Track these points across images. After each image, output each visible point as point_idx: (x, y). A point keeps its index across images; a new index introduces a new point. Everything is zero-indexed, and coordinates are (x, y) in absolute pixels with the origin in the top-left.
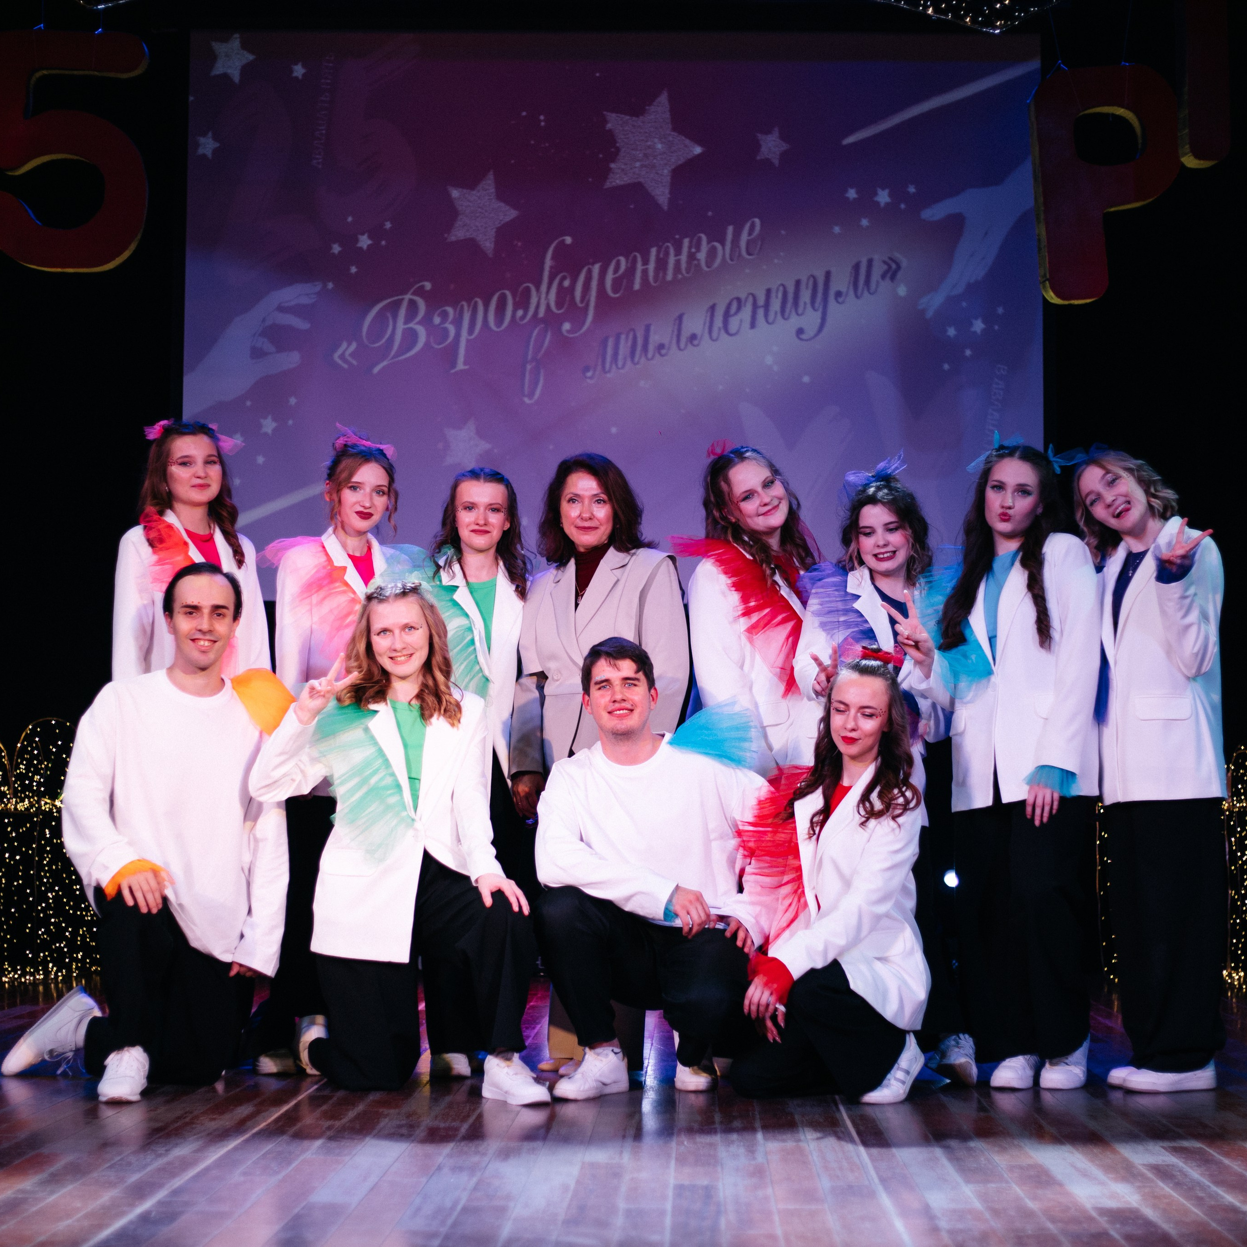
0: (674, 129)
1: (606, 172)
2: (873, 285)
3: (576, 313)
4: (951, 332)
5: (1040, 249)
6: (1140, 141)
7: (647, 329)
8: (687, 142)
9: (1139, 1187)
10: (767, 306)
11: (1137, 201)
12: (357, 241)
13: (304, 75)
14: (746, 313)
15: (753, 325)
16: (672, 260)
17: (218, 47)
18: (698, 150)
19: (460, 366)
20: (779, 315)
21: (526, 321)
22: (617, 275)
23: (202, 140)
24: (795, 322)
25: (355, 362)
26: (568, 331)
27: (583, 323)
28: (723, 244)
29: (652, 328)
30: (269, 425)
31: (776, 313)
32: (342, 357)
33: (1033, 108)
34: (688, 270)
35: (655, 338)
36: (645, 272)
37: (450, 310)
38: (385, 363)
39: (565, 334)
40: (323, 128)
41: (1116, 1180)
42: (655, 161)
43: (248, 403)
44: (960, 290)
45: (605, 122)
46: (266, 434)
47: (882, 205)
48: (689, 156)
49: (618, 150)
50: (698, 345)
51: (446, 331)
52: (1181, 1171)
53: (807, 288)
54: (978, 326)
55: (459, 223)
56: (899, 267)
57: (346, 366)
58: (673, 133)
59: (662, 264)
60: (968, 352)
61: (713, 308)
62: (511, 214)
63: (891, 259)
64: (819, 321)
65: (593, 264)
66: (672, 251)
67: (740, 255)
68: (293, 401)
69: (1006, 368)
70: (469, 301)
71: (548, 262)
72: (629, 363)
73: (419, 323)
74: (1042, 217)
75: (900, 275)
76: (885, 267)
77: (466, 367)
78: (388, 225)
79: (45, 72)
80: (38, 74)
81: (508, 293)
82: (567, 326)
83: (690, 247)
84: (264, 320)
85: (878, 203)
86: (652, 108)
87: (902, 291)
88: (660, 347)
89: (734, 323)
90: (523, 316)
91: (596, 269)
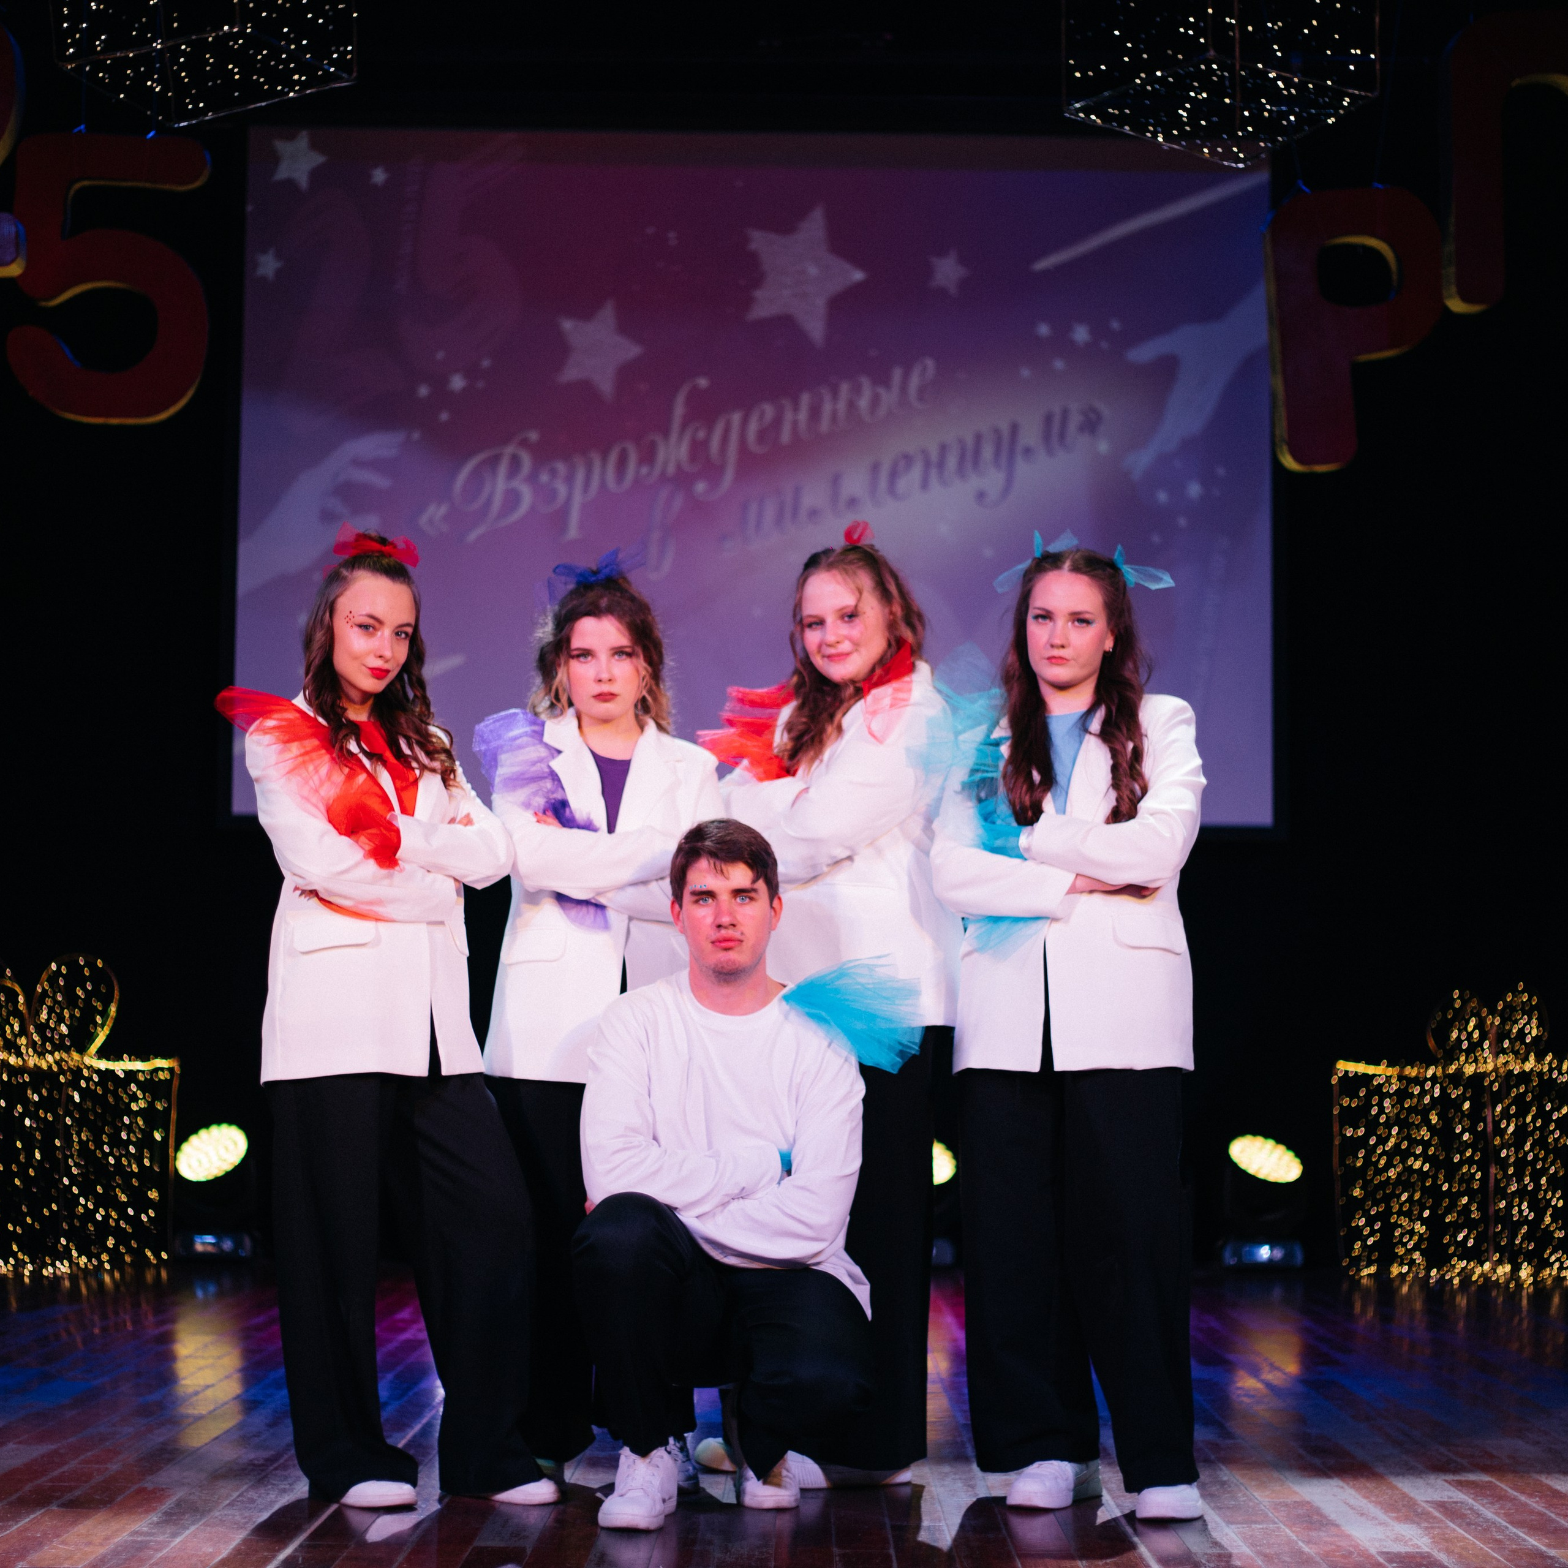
0: (831, 251)
1: (748, 301)
2: (1069, 439)
3: (712, 471)
4: (1162, 497)
5: (1275, 405)
6: (1395, 276)
7: (798, 490)
8: (847, 266)
9: (1426, 1528)
10: (941, 465)
11: (1390, 347)
12: (449, 382)
13: (385, 181)
14: (916, 472)
15: (924, 487)
16: (827, 408)
17: (282, 146)
18: (858, 276)
19: (573, 532)
20: (956, 475)
21: (651, 480)
22: (761, 426)
23: (262, 259)
24: (975, 482)
25: (445, 529)
26: (704, 493)
27: (720, 484)
28: (888, 389)
29: (804, 491)
31: (952, 472)
32: (431, 521)
33: (1268, 242)
34: (847, 421)
36: (795, 423)
37: (561, 467)
38: (481, 529)
39: (699, 496)
40: (406, 245)
41: (1398, 1519)
42: (807, 289)
44: (1173, 446)
45: (748, 241)
47: (1080, 343)
48: (849, 284)
49: (763, 274)
50: (858, 511)
51: (555, 492)
52: (1471, 1509)
53: (989, 441)
54: (1194, 490)
55: (571, 361)
56: (1099, 417)
57: (434, 532)
58: (829, 255)
59: (815, 413)
60: (1182, 522)
61: (875, 468)
62: (632, 351)
63: (1090, 409)
64: (1003, 482)
65: (732, 411)
66: (827, 398)
67: (909, 403)
69: (1228, 541)
70: (583, 454)
71: (679, 410)
72: (773, 530)
73: (525, 481)
74: (1278, 368)
75: (1101, 428)
76: (1083, 418)
77: (580, 535)
78: (486, 363)
79: (86, 183)
80: (77, 186)
81: (631, 447)
82: (700, 487)
83: (849, 394)
84: (336, 477)
85: (1075, 342)
86: (804, 225)
87: (1103, 447)
88: (814, 513)
89: (902, 484)
90: (649, 474)
91: (736, 418)
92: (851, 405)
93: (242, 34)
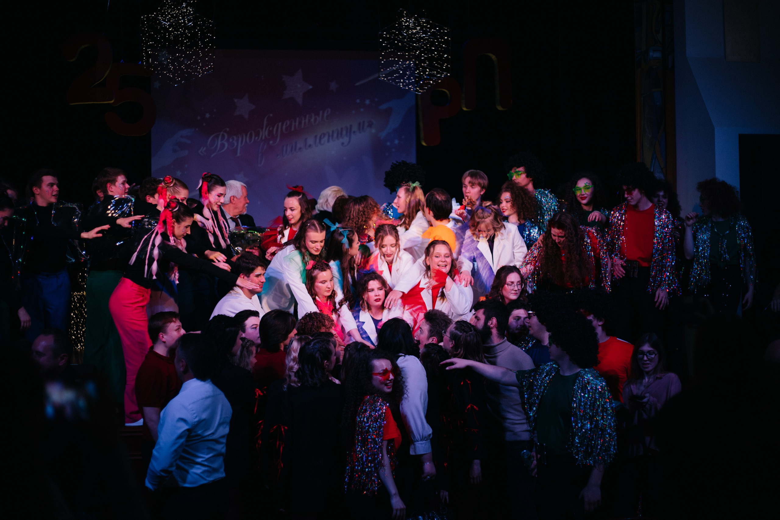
0: (303, 81)
1: (283, 94)
2: (365, 129)
3: (274, 138)
4: (388, 144)
6: (449, 98)
7: (296, 143)
8: (308, 84)
10: (333, 136)
11: (448, 116)
12: (205, 115)
14: (326, 138)
15: (328, 142)
16: (303, 122)
18: (311, 87)
19: (238, 155)
20: (336, 138)
21: (259, 140)
22: (286, 126)
23: (155, 83)
24: (341, 140)
25: (205, 153)
26: (272, 144)
27: (276, 141)
28: (319, 116)
30: (179, 173)
32: (201, 152)
34: (308, 125)
35: (298, 146)
36: (295, 125)
37: (235, 137)
38: (215, 154)
39: (270, 145)
42: (298, 91)
43: (172, 166)
44: (391, 131)
45: (282, 78)
48: (308, 89)
49: (286, 87)
50: (312, 148)
51: (234, 144)
53: (345, 130)
54: (396, 142)
55: (237, 110)
56: (372, 123)
57: (203, 155)
59: (300, 123)
60: (393, 150)
61: (316, 137)
62: (253, 107)
63: (370, 121)
64: (348, 140)
66: (303, 119)
67: (324, 120)
68: (186, 166)
69: (405, 155)
70: (241, 134)
71: (265, 122)
72: (291, 154)
73: (226, 141)
75: (373, 126)
76: (368, 124)
77: (240, 155)
78: (215, 110)
79: (123, 75)
80: (121, 76)
81: (253, 133)
82: (271, 142)
83: (309, 118)
84: (176, 140)
85: (366, 104)
86: (297, 74)
87: (373, 131)
88: (300, 149)
89: (323, 141)
90: (258, 139)
91: (280, 124)
92: (309, 121)
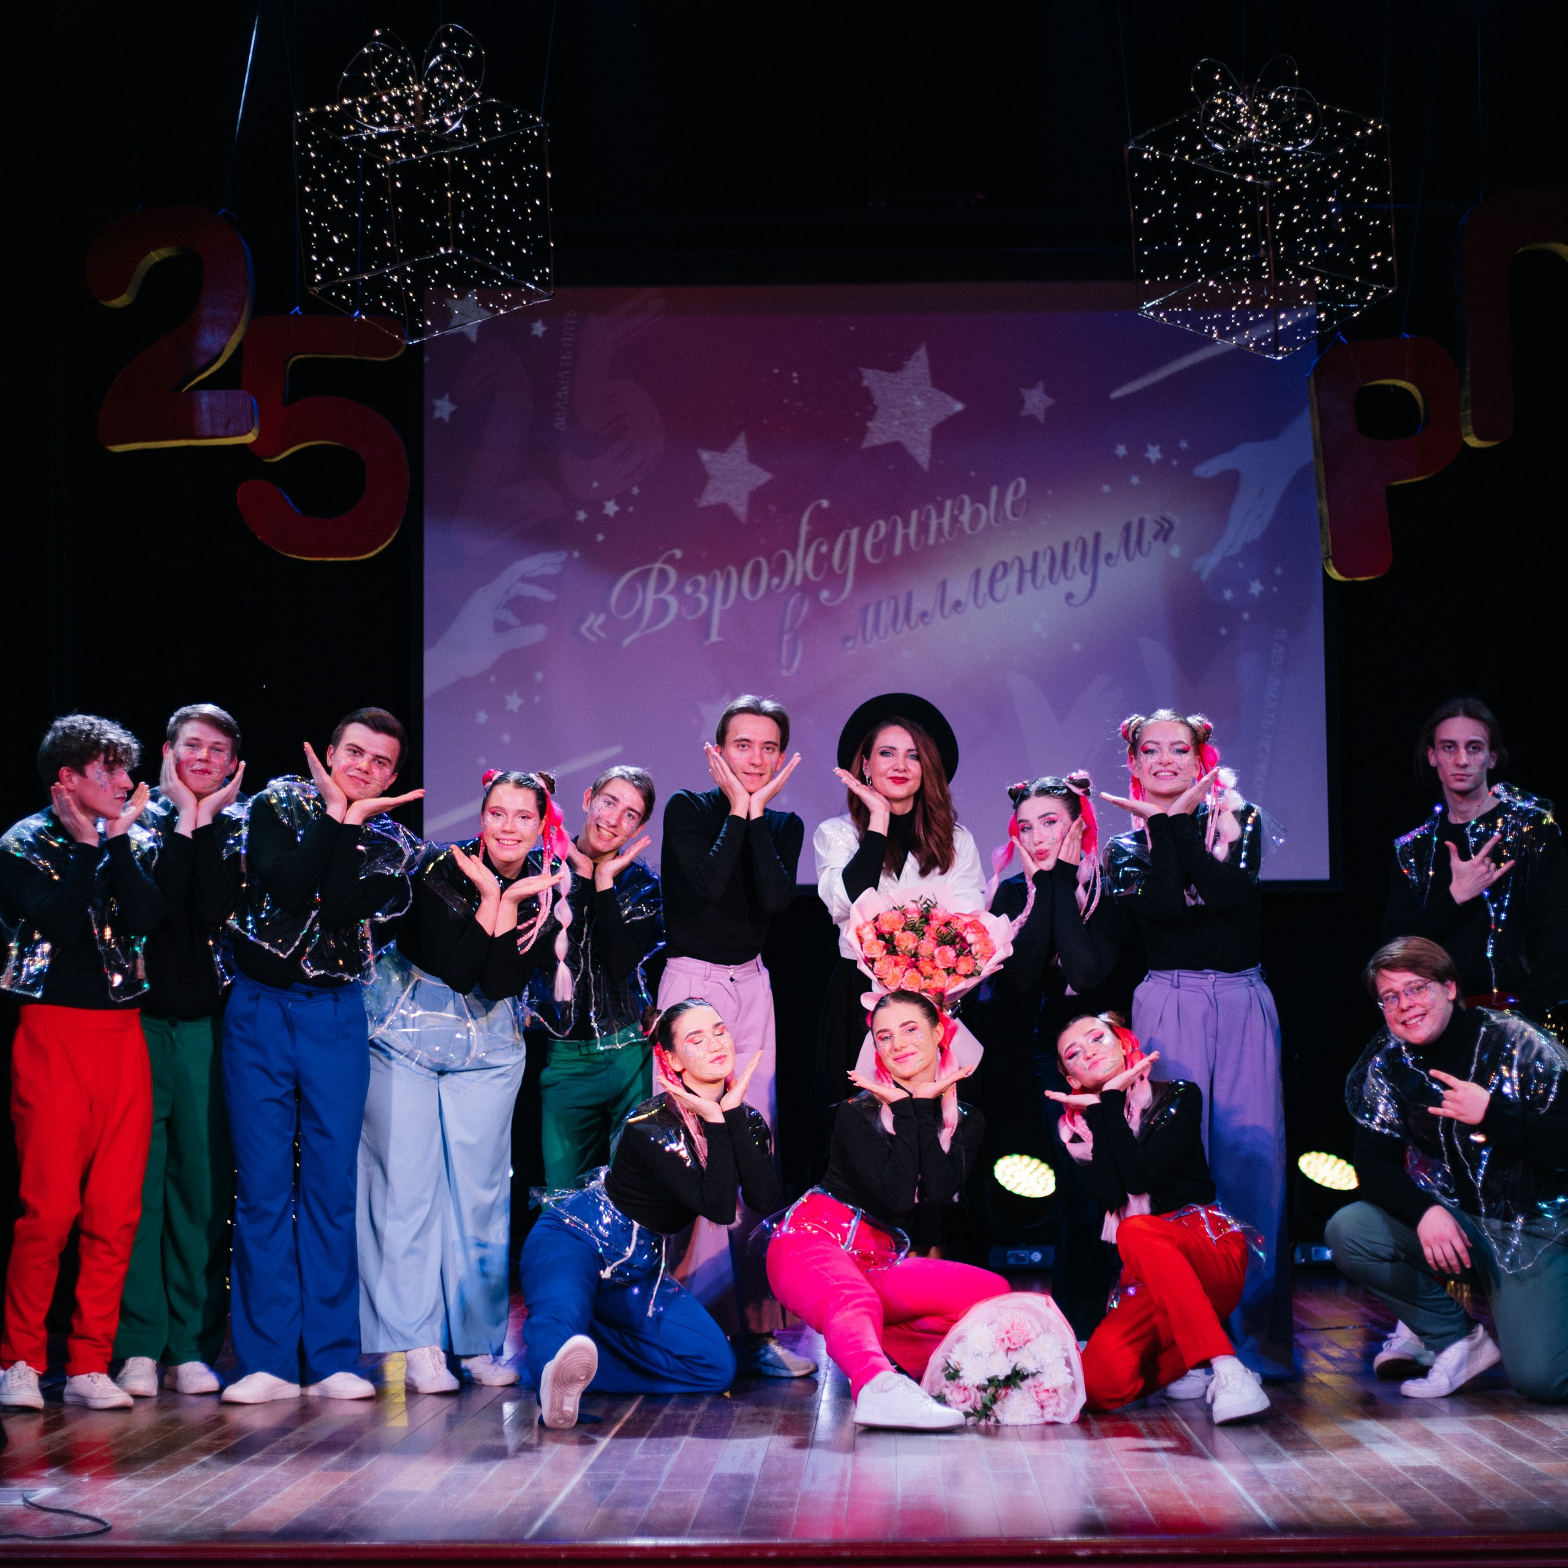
0: (934, 385)
1: (863, 431)
2: (1145, 546)
3: (835, 580)
4: (1228, 594)
5: (1322, 526)
6: (1422, 413)
7: (910, 595)
8: (948, 398)
9: (1439, 1451)
10: (1034, 570)
11: (1420, 475)
12: (603, 507)
13: (544, 333)
14: (1013, 577)
15: (1020, 590)
16: (934, 523)
17: (454, 306)
18: (959, 407)
19: (714, 637)
20: (1047, 580)
21: (782, 589)
22: (877, 540)
23: (438, 403)
24: (1064, 586)
25: (603, 635)
26: (829, 600)
27: (841, 591)
28: (987, 505)
29: (915, 596)
30: (514, 702)
31: (1044, 578)
32: (590, 629)
33: (1312, 383)
34: (951, 533)
35: (917, 607)
36: (906, 537)
37: (702, 579)
38: (634, 636)
39: (823, 602)
40: (564, 388)
41: (1418, 1446)
42: (914, 419)
43: (493, 679)
44: (1237, 549)
45: (861, 378)
46: (511, 712)
47: (1153, 461)
48: (950, 414)
49: (875, 407)
50: (962, 613)
51: (698, 602)
52: (1476, 1438)
53: (1076, 549)
54: (1256, 588)
55: (710, 487)
56: (1171, 527)
57: (593, 639)
58: (932, 389)
59: (923, 528)
60: (1246, 616)
61: (978, 573)
62: (765, 477)
63: (1163, 518)
64: (1089, 585)
65: (851, 528)
66: (934, 514)
67: (1005, 517)
68: (539, 676)
69: (1285, 631)
70: (722, 568)
71: (804, 528)
72: (891, 631)
73: (671, 593)
74: (1324, 493)
75: (1173, 535)
76: (1157, 527)
77: (720, 639)
78: (635, 491)
79: (302, 356)
80: (293, 359)
81: (763, 561)
82: (825, 594)
83: (952, 510)
84: (507, 592)
85: (1148, 460)
86: (910, 363)
87: (1175, 552)
88: (923, 615)
89: (1000, 589)
90: (779, 586)
91: (855, 533)
93: (455, 255)
